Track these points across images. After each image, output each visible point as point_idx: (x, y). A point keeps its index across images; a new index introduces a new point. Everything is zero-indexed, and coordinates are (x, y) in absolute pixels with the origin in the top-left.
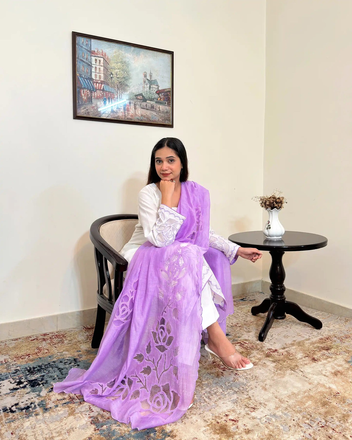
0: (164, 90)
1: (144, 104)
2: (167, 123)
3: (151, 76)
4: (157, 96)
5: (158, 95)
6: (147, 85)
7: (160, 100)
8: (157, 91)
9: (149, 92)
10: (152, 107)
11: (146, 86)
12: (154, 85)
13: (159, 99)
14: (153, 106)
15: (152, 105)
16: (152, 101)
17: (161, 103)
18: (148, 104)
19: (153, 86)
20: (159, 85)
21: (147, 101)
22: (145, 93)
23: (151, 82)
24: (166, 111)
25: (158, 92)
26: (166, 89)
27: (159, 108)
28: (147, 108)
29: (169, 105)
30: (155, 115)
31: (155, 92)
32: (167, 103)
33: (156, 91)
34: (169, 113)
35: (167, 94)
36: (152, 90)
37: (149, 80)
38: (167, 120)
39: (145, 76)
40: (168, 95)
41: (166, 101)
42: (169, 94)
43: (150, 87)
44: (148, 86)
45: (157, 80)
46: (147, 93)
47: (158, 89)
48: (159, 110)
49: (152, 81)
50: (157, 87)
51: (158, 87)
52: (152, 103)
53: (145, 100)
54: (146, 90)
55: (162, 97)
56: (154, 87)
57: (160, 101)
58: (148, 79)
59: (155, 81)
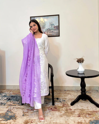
1: (50, 31)
2: (57, 35)
3: (52, 23)
4: (54, 28)
10: (53, 31)
11: (50, 26)
17: (55, 30)
20: (55, 25)
23: (52, 25)
25: (54, 27)
29: (58, 30)
30: (53, 34)
34: (58, 32)
39: (50, 23)
42: (58, 27)
43: (52, 26)
48: (55, 32)
52: (52, 30)
53: (50, 30)
55: (56, 28)
59: (53, 24)
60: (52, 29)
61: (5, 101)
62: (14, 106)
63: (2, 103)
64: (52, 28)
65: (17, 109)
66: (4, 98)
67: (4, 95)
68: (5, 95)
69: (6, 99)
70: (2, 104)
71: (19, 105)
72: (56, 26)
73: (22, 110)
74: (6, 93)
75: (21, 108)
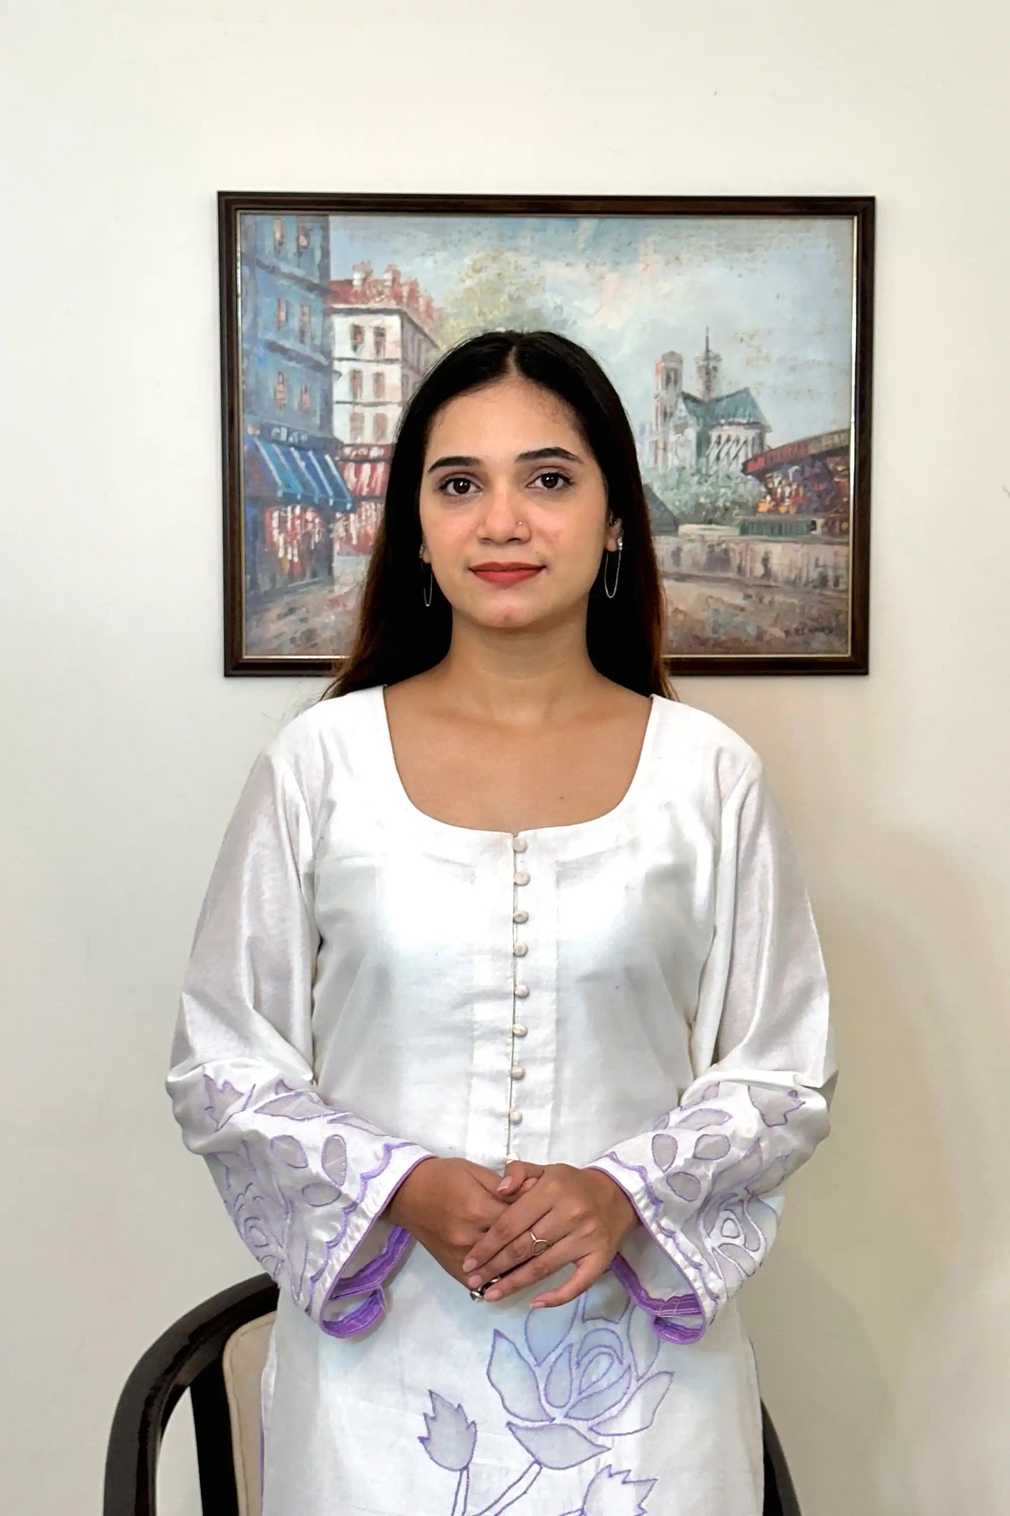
0: (804, 444)
2: (820, 648)
3: (709, 372)
4: (750, 487)
5: (757, 482)
6: (680, 429)
7: (774, 510)
8: (755, 458)
9: (698, 471)
10: (720, 560)
11: (673, 438)
12: (730, 424)
13: (763, 508)
14: (726, 551)
15: (717, 549)
16: (713, 526)
17: (777, 530)
18: (686, 547)
19: (726, 431)
21: (684, 529)
22: (672, 481)
23: (708, 411)
24: (814, 574)
25: (764, 465)
26: (817, 439)
27: (765, 561)
28: (685, 568)
29: (835, 533)
30: (736, 607)
31: (736, 467)
32: (820, 522)
33: (742, 459)
34: (836, 584)
35: (825, 466)
36: (718, 458)
37: (695, 400)
38: (822, 630)
39: (671, 377)
40: (832, 474)
41: (816, 511)
42: (837, 464)
43: (702, 443)
44: (691, 434)
45: (753, 393)
46: (679, 482)
47: (757, 448)
48: (768, 573)
49: (719, 400)
50: (751, 434)
51: (761, 437)
52: (714, 533)
53: (664, 523)
54: (673, 461)
55: (787, 490)
56: (728, 440)
57: (772, 517)
58: (687, 398)
59: (743, 398)
60: (709, 515)
64: (704, 477)
72: (797, 454)
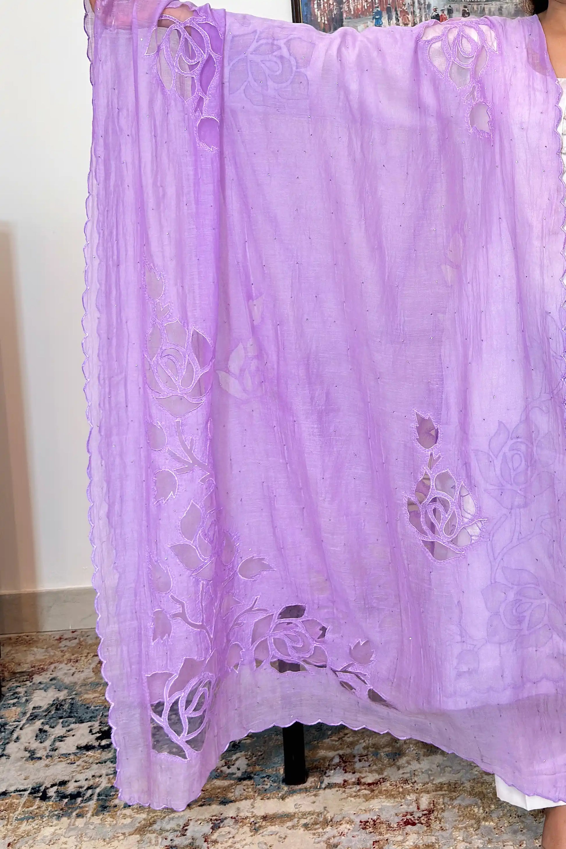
61: (95, 769)
62: (215, 809)
63: (71, 788)
65: (256, 829)
66: (59, 730)
67: (58, 705)
68: (62, 695)
69: (90, 739)
70: (74, 797)
71: (264, 794)
73: (308, 836)
74: (68, 680)
75: (289, 817)
